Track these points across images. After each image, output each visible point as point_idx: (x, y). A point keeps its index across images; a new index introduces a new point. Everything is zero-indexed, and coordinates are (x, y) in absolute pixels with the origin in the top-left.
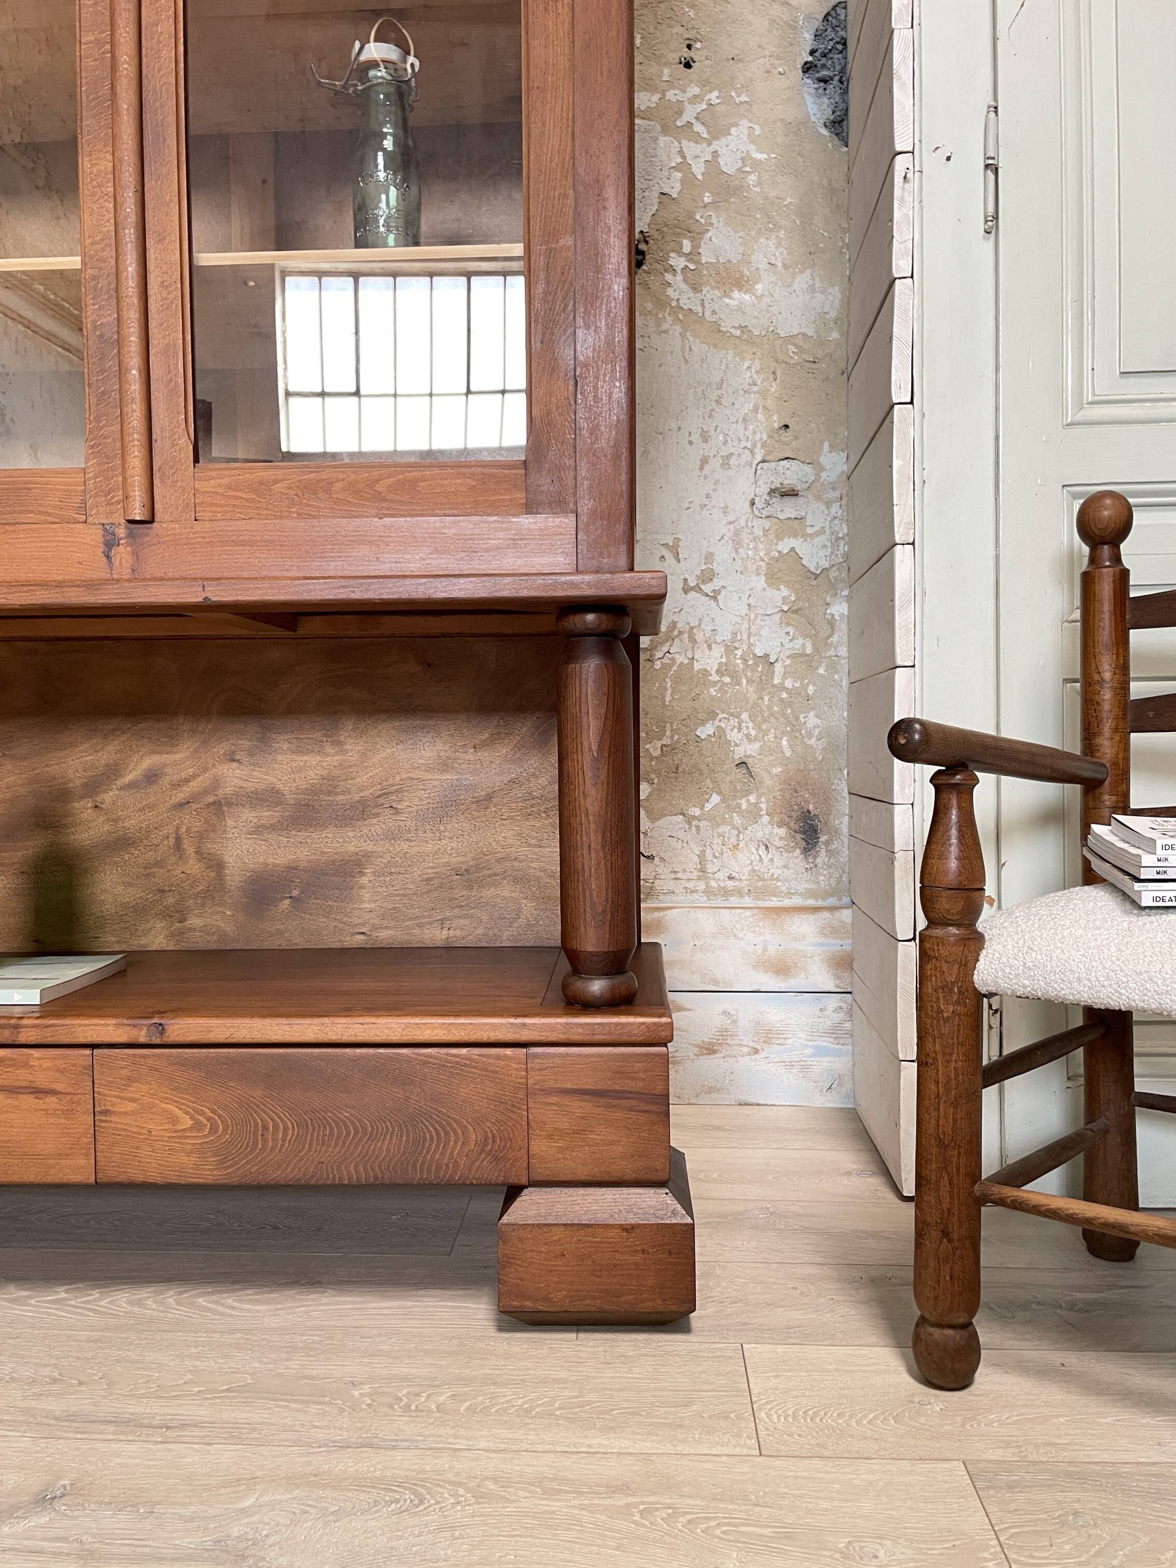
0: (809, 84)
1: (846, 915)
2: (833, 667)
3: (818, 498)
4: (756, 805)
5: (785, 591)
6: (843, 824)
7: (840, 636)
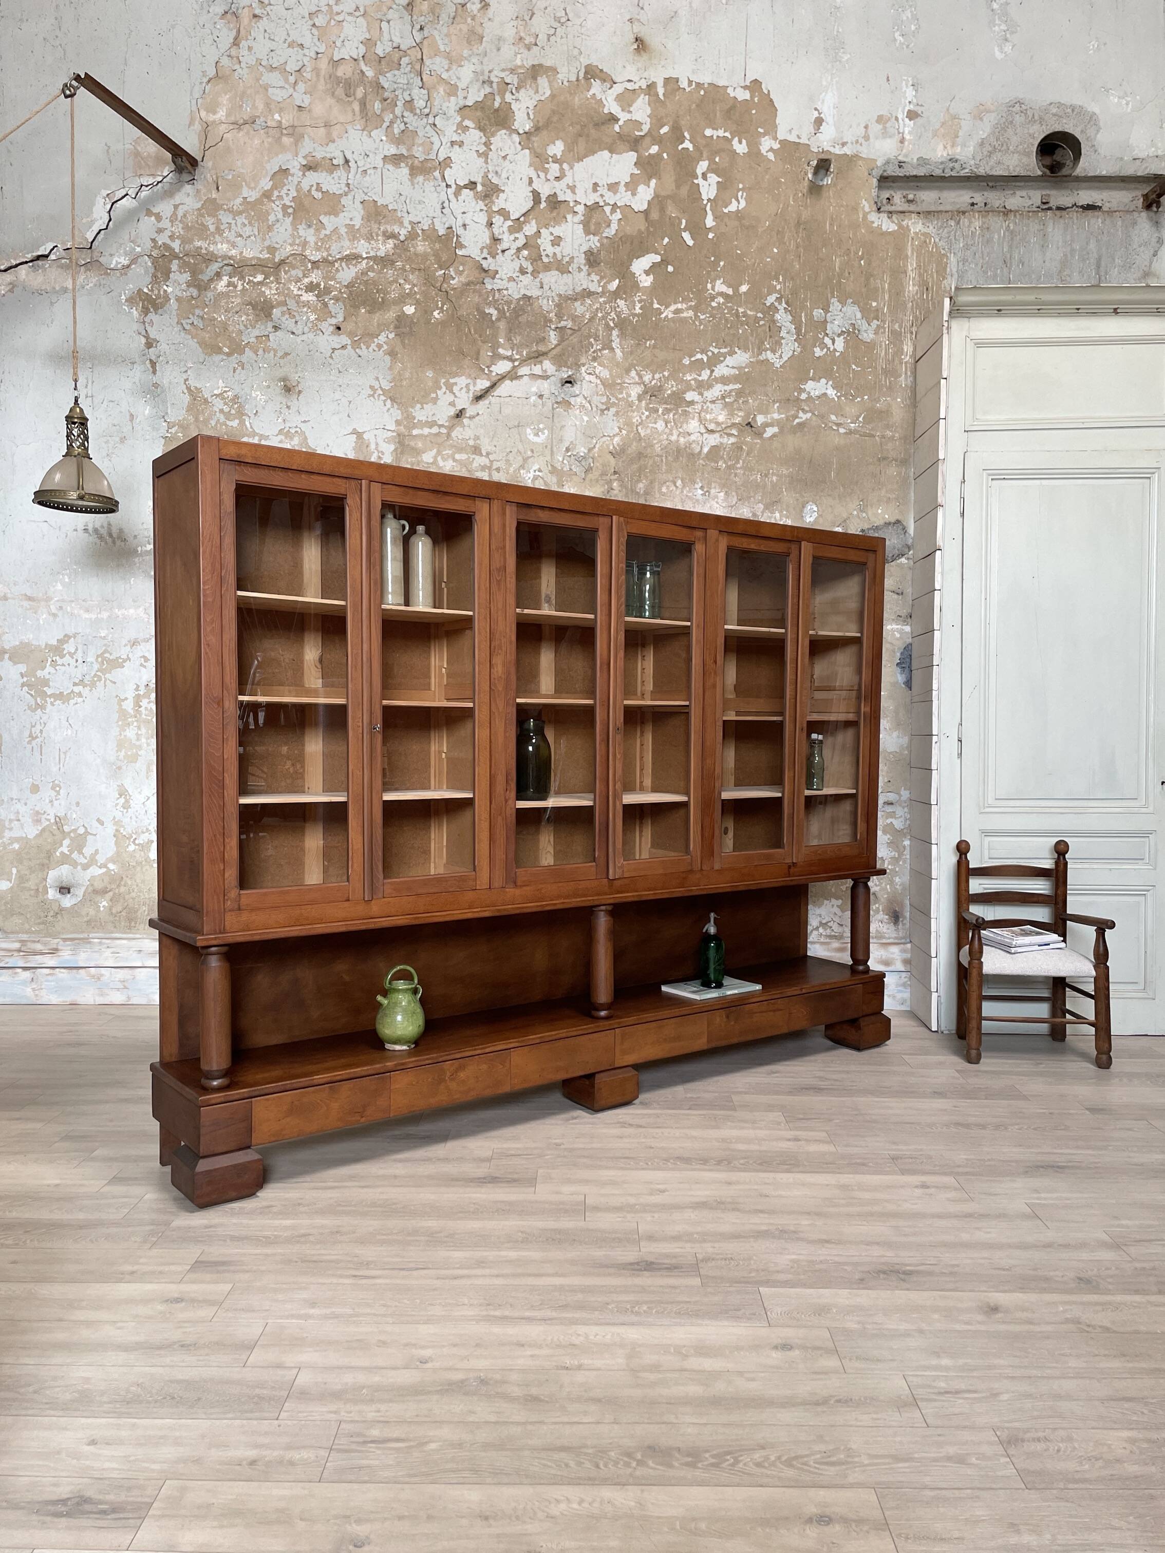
0: (899, 670)
1: (909, 946)
2: (905, 862)
3: (900, 805)
4: (878, 908)
5: (889, 836)
6: (908, 915)
7: (907, 852)
